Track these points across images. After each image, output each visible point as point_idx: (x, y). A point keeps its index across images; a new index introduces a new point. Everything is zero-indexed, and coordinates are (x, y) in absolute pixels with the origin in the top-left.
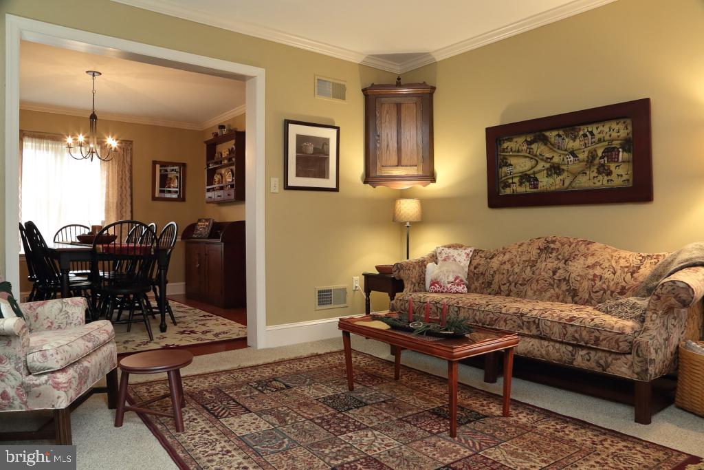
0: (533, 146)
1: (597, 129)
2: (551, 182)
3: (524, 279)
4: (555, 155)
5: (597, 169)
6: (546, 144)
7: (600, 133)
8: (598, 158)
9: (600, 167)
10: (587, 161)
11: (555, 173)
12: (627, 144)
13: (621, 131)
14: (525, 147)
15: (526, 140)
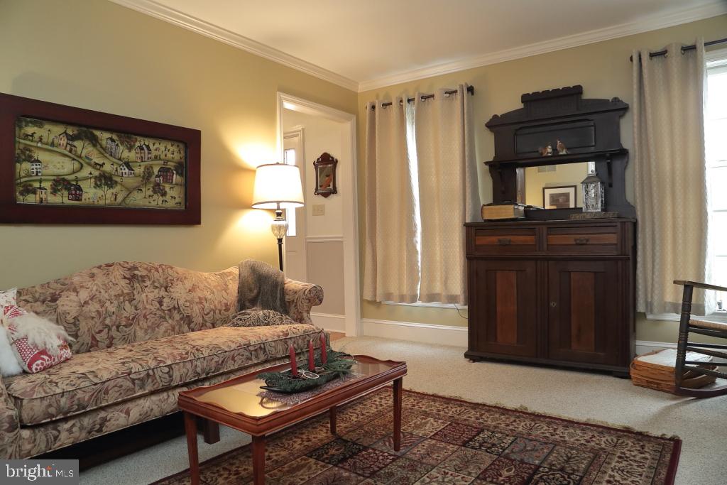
0: (76, 143)
1: (154, 144)
2: (99, 195)
3: (127, 318)
4: (106, 161)
5: (153, 187)
6: (94, 146)
7: (156, 150)
8: (154, 176)
9: (156, 186)
10: (143, 177)
11: (106, 184)
12: (180, 168)
13: (176, 154)
14: (64, 141)
15: (65, 132)
